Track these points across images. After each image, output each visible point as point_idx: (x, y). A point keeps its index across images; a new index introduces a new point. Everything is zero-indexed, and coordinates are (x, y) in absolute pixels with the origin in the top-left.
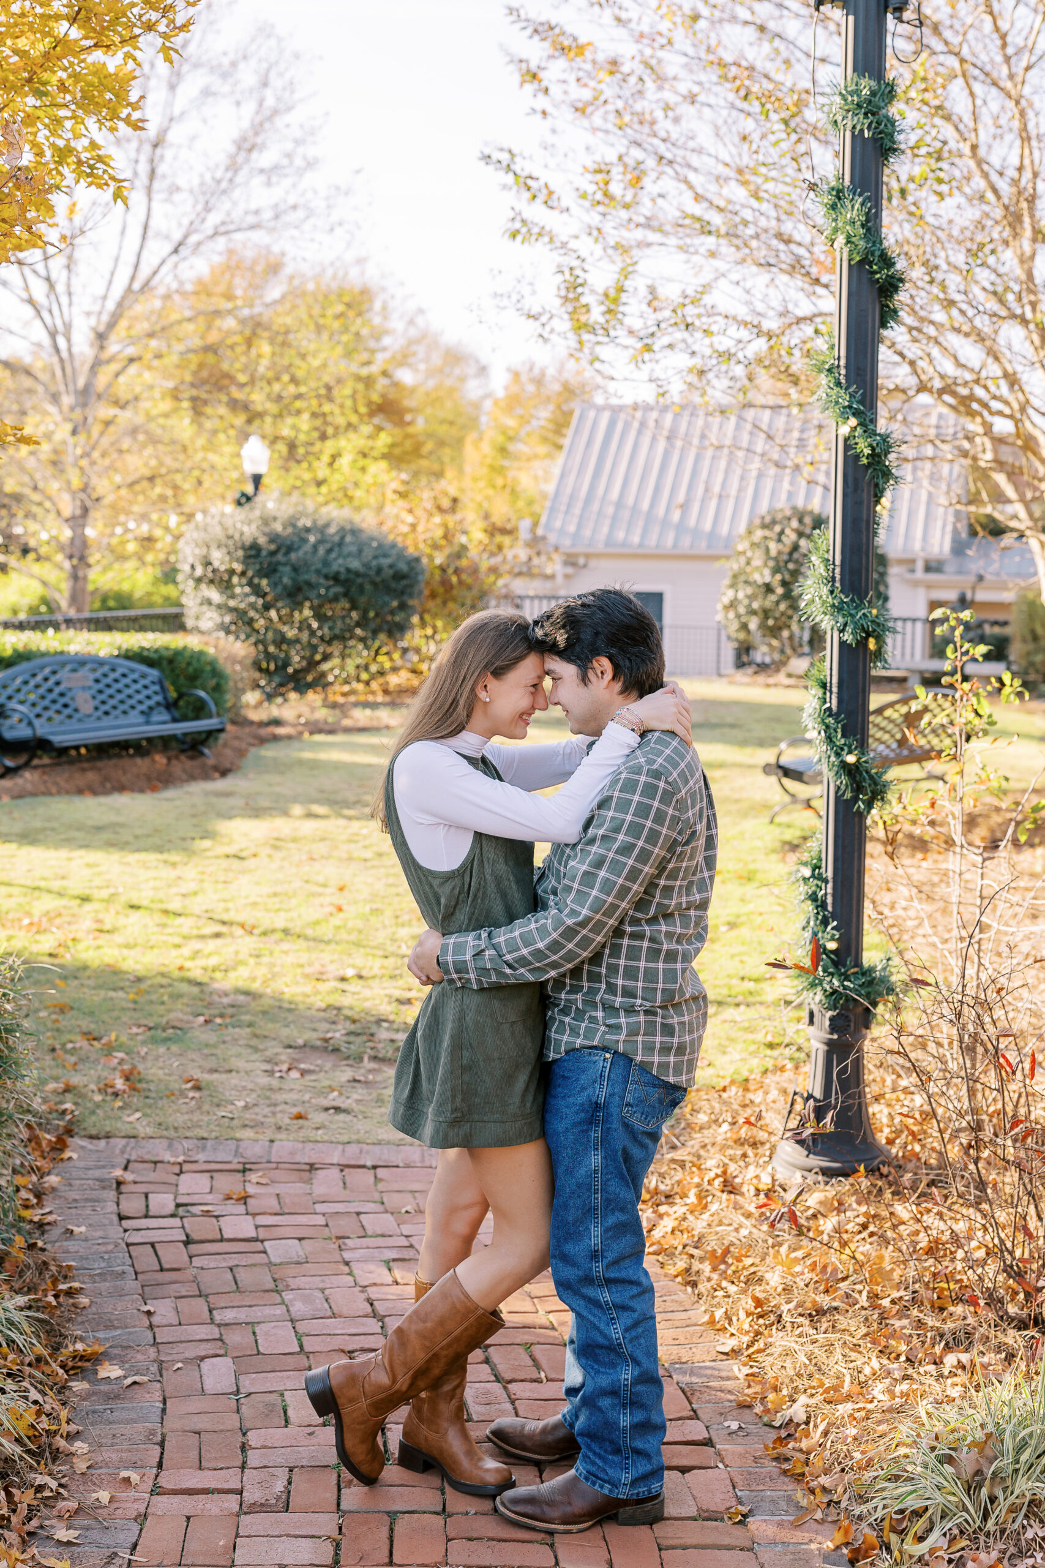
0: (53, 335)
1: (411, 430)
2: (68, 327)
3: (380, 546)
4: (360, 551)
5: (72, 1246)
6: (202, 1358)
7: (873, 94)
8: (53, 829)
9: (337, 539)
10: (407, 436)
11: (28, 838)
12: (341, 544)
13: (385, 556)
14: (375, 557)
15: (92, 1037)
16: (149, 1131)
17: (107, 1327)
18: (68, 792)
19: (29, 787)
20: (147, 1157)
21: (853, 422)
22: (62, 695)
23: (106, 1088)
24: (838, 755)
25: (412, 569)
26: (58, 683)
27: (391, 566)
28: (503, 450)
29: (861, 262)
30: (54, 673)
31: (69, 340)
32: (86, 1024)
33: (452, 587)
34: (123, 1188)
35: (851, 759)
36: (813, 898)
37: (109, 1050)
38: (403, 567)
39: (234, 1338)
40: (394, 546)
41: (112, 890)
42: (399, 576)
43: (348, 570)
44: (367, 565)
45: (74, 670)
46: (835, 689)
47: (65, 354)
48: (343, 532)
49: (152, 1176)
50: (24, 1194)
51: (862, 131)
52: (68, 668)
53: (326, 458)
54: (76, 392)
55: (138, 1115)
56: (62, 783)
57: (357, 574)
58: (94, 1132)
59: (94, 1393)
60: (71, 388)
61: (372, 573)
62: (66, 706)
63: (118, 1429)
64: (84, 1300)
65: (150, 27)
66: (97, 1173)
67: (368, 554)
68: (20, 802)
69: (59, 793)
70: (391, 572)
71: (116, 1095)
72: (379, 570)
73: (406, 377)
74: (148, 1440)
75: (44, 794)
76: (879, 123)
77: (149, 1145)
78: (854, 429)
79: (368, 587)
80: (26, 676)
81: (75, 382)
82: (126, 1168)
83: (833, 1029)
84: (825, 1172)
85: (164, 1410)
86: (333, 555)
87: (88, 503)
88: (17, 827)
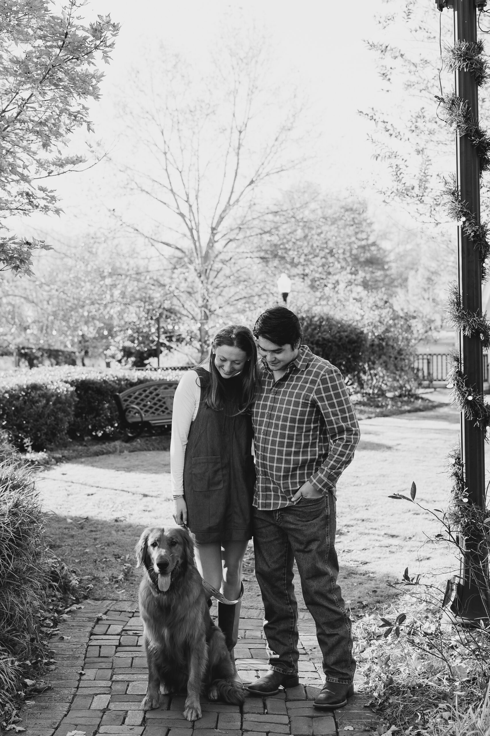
0: (191, 230)
1: (388, 273)
2: (197, 225)
3: (342, 326)
4: (331, 329)
5: (61, 645)
6: (96, 695)
7: (468, 49)
8: (142, 465)
9: (318, 323)
10: (386, 276)
11: (128, 469)
12: (320, 326)
13: (344, 331)
14: (339, 332)
15: (117, 556)
16: (125, 598)
17: (58, 679)
18: (158, 449)
19: (139, 446)
20: (118, 609)
21: (464, 219)
22: (159, 400)
23: (113, 579)
24: (464, 396)
25: (359, 338)
26: (157, 395)
27: (347, 337)
28: (429, 279)
29: (466, 136)
30: (156, 389)
31: (198, 232)
32: (117, 551)
33: (383, 348)
34: (100, 622)
35: (470, 398)
36: (456, 474)
37: (124, 561)
38: (353, 336)
39: (118, 687)
40: (349, 326)
41: (159, 493)
42: (351, 342)
43: (324, 339)
44: (334, 336)
45: (166, 388)
46: (462, 362)
47: (196, 238)
48: (321, 319)
49: (117, 617)
50: (48, 621)
51: (463, 68)
52: (162, 387)
53: (330, 286)
54: (201, 257)
55: (123, 591)
56: (156, 445)
57: (328, 341)
58: (97, 597)
59: (36, 706)
60: (199, 255)
61: (337, 340)
62: (161, 406)
63: (38, 721)
64: (53, 667)
65: (96, 47)
66: (90, 615)
67: (335, 330)
68: (132, 454)
69: (153, 450)
70: (347, 340)
71: (117, 582)
72: (341, 338)
73: (385, 245)
74: (51, 727)
75: (146, 450)
76: (472, 64)
77: (121, 604)
78: (464, 223)
79: (335, 348)
80: (141, 391)
81: (201, 252)
82: (105, 614)
83: (468, 546)
84: (463, 625)
85: (66, 715)
86: (316, 331)
87: (208, 313)
88: (125, 464)
